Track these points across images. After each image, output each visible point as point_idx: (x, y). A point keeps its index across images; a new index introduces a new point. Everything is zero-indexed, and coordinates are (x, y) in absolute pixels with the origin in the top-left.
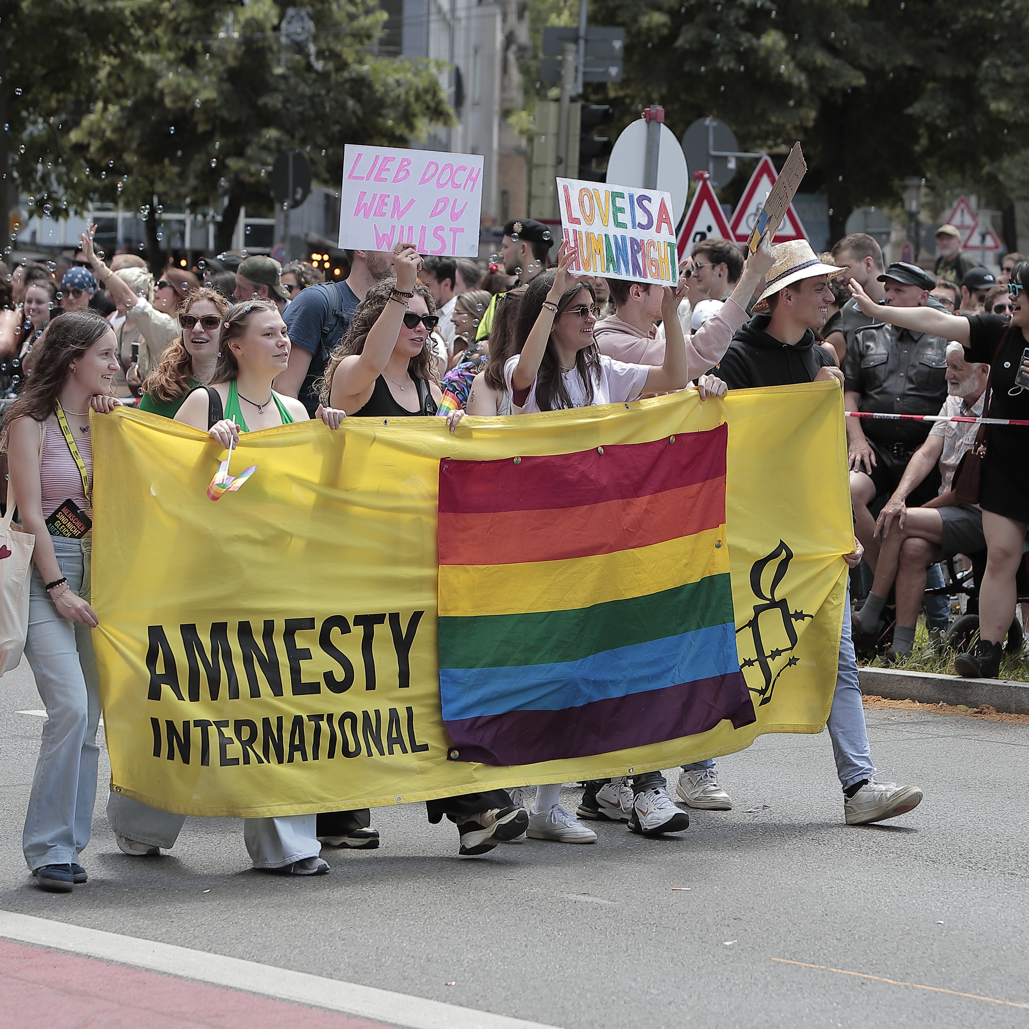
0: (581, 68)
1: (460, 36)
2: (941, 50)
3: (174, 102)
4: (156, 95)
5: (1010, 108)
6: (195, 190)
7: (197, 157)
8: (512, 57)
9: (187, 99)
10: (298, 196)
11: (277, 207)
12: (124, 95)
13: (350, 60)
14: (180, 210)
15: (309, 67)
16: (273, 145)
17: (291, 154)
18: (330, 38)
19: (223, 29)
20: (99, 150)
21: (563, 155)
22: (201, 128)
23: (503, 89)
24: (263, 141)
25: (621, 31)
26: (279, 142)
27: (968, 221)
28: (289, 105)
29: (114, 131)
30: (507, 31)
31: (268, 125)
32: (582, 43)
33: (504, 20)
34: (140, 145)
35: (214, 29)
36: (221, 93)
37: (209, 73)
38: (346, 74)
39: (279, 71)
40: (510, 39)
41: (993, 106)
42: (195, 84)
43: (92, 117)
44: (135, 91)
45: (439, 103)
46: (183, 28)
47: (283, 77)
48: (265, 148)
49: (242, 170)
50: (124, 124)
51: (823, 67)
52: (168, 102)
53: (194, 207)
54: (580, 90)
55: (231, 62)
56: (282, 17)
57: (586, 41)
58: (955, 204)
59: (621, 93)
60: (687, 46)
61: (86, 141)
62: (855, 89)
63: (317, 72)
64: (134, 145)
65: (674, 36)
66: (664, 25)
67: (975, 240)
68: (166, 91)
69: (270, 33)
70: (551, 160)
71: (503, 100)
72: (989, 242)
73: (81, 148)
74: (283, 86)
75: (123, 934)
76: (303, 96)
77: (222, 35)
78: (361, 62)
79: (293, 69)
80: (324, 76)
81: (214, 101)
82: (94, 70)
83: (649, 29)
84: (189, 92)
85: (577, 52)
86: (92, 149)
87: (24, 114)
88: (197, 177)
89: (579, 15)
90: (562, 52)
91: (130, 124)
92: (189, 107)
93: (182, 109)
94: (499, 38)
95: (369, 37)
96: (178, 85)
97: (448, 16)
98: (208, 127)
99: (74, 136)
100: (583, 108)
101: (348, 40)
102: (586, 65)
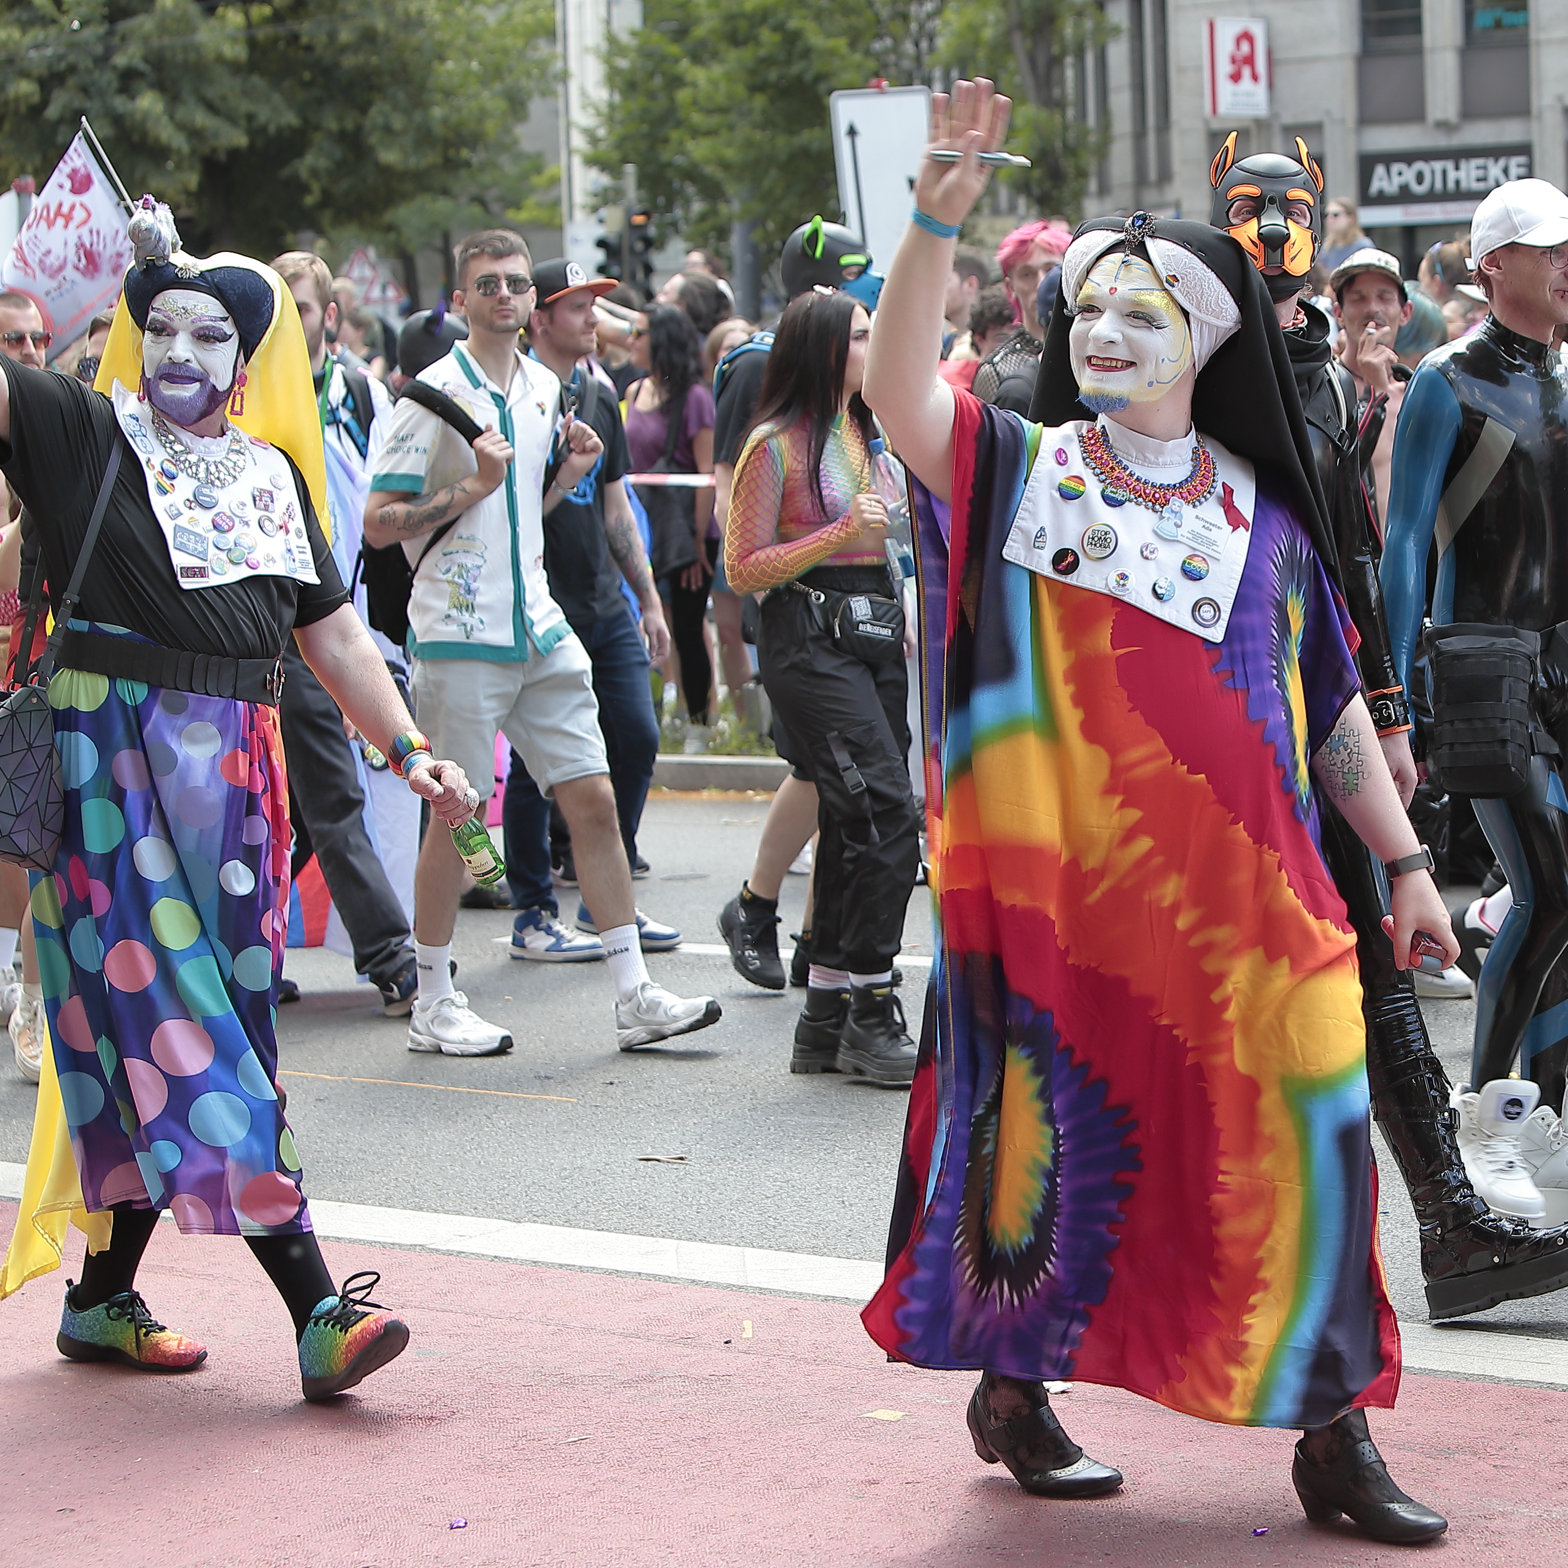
5: (401, 158)
41: (383, 156)
51: (203, 127)
58: (353, 256)
62: (238, 149)
65: (43, 104)
67: (376, 293)
72: (391, 293)
83: (17, 97)
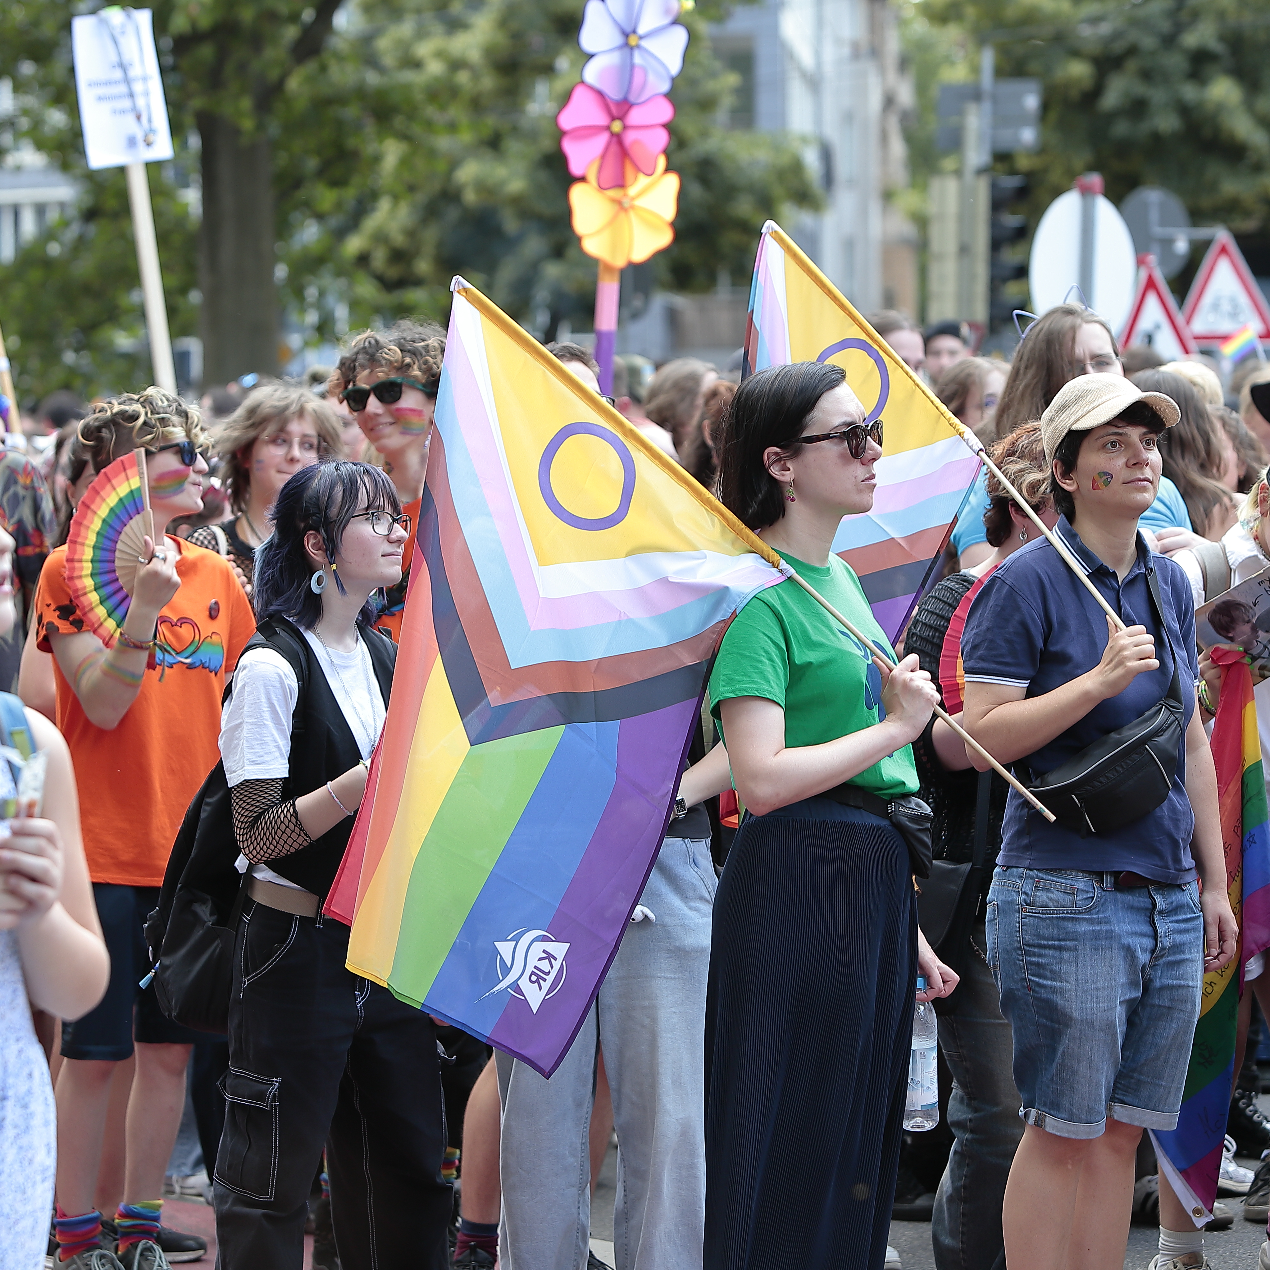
0: (988, 133)
1: (828, 100)
3: (477, 196)
4: (453, 190)
7: (509, 261)
8: (892, 123)
9: (493, 191)
10: (639, 305)
12: (416, 188)
19: (535, 101)
20: (385, 259)
21: (967, 241)
23: (883, 163)
25: (1033, 84)
29: (405, 234)
30: (885, 89)
32: (987, 101)
33: (881, 77)
34: (437, 250)
35: (523, 102)
36: (533, 183)
42: (502, 172)
43: (378, 216)
45: (806, 185)
50: (415, 224)
52: (468, 196)
54: (988, 160)
57: (993, 98)
60: (1117, 105)
61: (369, 250)
64: (430, 250)
66: (1087, 77)
68: (467, 183)
70: (952, 248)
71: (882, 177)
73: (363, 259)
77: (533, 109)
78: (705, 135)
81: (525, 194)
82: (377, 160)
84: (495, 183)
85: (981, 114)
86: (377, 259)
90: (961, 113)
91: (422, 224)
92: (495, 201)
93: (486, 204)
94: (876, 99)
95: (716, 104)
96: (483, 177)
99: (353, 244)
100: (992, 182)
101: (690, 110)
102: (993, 128)
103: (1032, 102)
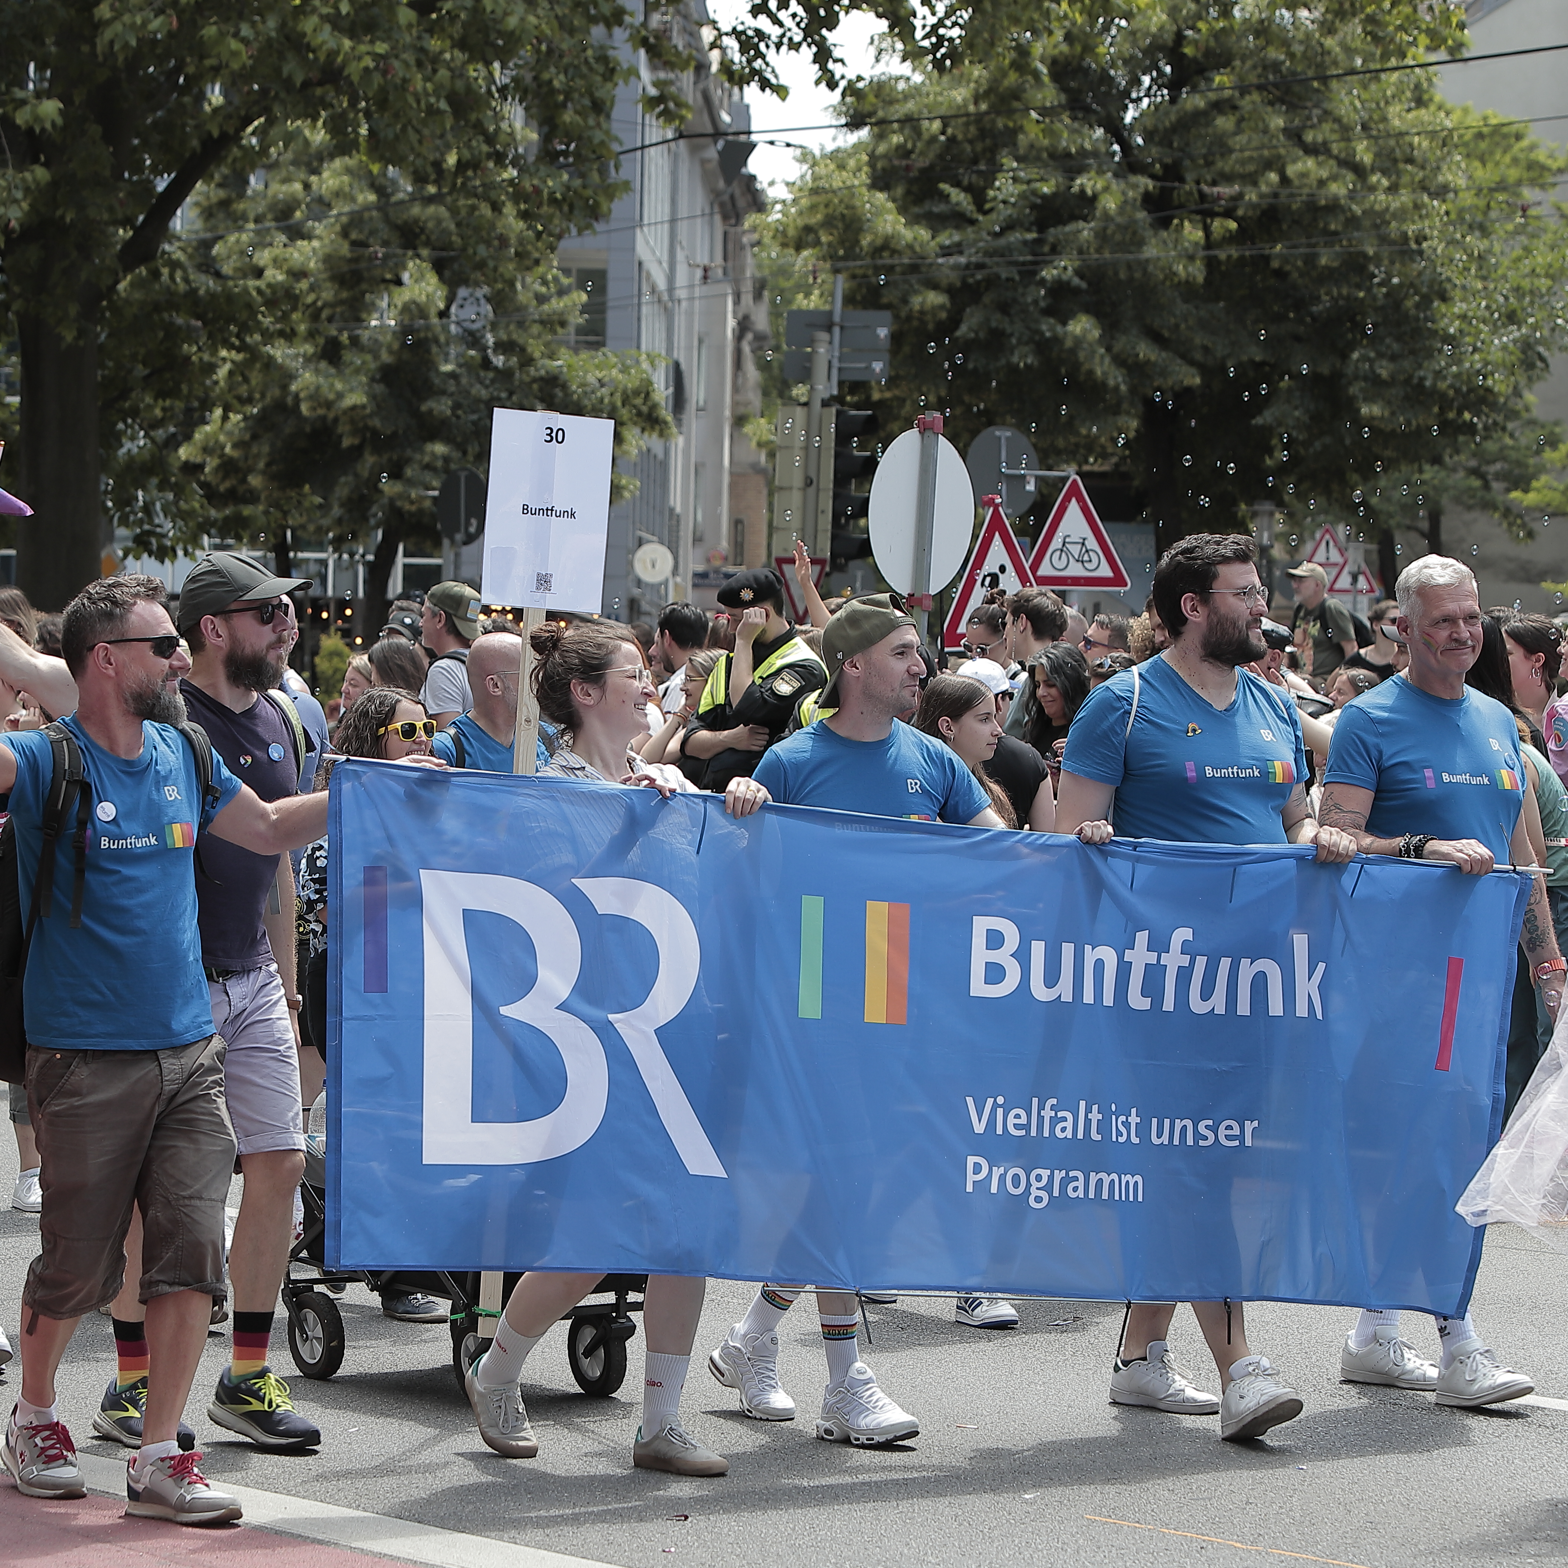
0: (836, 364)
1: (680, 322)
2: (1297, 338)
3: (314, 409)
4: (289, 400)
5: (1386, 414)
6: (339, 521)
7: (343, 479)
8: (746, 348)
9: (329, 405)
10: (472, 530)
11: (446, 542)
12: (250, 401)
13: (537, 354)
14: (320, 547)
15: (486, 363)
16: (439, 464)
17: (463, 475)
18: (512, 327)
19: (376, 315)
20: (217, 470)
21: (813, 474)
22: (346, 442)
23: (736, 389)
24: (427, 459)
25: (887, 315)
26: (446, 459)
27: (1335, 556)
28: (460, 412)
29: (235, 446)
30: (740, 316)
31: (432, 437)
32: (837, 330)
33: (737, 301)
34: (268, 465)
35: (364, 316)
36: (373, 397)
37: (357, 371)
38: (532, 370)
39: (448, 368)
40: (744, 326)
41: (1364, 410)
42: (339, 386)
43: (208, 428)
44: (263, 396)
45: (654, 407)
46: (325, 314)
47: (453, 375)
48: (428, 467)
49: (400, 496)
50: (247, 437)
51: (1148, 362)
52: (304, 408)
53: (338, 544)
54: (835, 392)
55: (386, 357)
56: (450, 300)
57: (842, 328)
58: (1318, 536)
59: (888, 395)
60: (972, 335)
61: (199, 460)
62: (1188, 390)
63: (496, 368)
64: (261, 465)
65: (954, 321)
66: (942, 307)
67: (1344, 581)
68: (302, 395)
69: (435, 320)
70: (798, 481)
71: (735, 404)
72: (1362, 583)
73: (192, 469)
74: (452, 387)
75: (247, 1485)
76: (478, 400)
77: (374, 323)
78: (552, 356)
79: (466, 364)
80: (505, 374)
81: (364, 407)
82: (211, 368)
83: (922, 312)
84: (331, 396)
85: (831, 343)
86: (207, 470)
87: (121, 426)
88: (342, 505)
89: (832, 294)
90: (812, 342)
91: (255, 437)
92: (331, 415)
93: (323, 418)
94: (731, 323)
95: (563, 324)
96: (318, 388)
97: (665, 297)
98: (357, 441)
99: (184, 453)
100: (839, 413)
101: (536, 329)
102: (840, 360)
103: (883, 333)
